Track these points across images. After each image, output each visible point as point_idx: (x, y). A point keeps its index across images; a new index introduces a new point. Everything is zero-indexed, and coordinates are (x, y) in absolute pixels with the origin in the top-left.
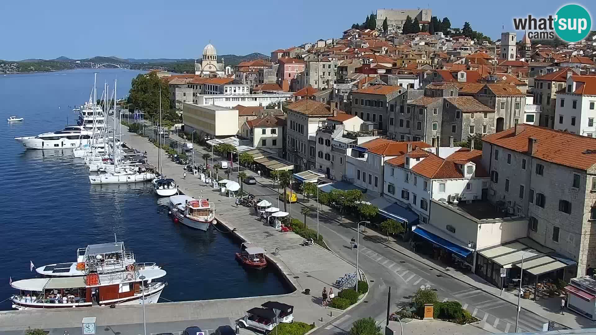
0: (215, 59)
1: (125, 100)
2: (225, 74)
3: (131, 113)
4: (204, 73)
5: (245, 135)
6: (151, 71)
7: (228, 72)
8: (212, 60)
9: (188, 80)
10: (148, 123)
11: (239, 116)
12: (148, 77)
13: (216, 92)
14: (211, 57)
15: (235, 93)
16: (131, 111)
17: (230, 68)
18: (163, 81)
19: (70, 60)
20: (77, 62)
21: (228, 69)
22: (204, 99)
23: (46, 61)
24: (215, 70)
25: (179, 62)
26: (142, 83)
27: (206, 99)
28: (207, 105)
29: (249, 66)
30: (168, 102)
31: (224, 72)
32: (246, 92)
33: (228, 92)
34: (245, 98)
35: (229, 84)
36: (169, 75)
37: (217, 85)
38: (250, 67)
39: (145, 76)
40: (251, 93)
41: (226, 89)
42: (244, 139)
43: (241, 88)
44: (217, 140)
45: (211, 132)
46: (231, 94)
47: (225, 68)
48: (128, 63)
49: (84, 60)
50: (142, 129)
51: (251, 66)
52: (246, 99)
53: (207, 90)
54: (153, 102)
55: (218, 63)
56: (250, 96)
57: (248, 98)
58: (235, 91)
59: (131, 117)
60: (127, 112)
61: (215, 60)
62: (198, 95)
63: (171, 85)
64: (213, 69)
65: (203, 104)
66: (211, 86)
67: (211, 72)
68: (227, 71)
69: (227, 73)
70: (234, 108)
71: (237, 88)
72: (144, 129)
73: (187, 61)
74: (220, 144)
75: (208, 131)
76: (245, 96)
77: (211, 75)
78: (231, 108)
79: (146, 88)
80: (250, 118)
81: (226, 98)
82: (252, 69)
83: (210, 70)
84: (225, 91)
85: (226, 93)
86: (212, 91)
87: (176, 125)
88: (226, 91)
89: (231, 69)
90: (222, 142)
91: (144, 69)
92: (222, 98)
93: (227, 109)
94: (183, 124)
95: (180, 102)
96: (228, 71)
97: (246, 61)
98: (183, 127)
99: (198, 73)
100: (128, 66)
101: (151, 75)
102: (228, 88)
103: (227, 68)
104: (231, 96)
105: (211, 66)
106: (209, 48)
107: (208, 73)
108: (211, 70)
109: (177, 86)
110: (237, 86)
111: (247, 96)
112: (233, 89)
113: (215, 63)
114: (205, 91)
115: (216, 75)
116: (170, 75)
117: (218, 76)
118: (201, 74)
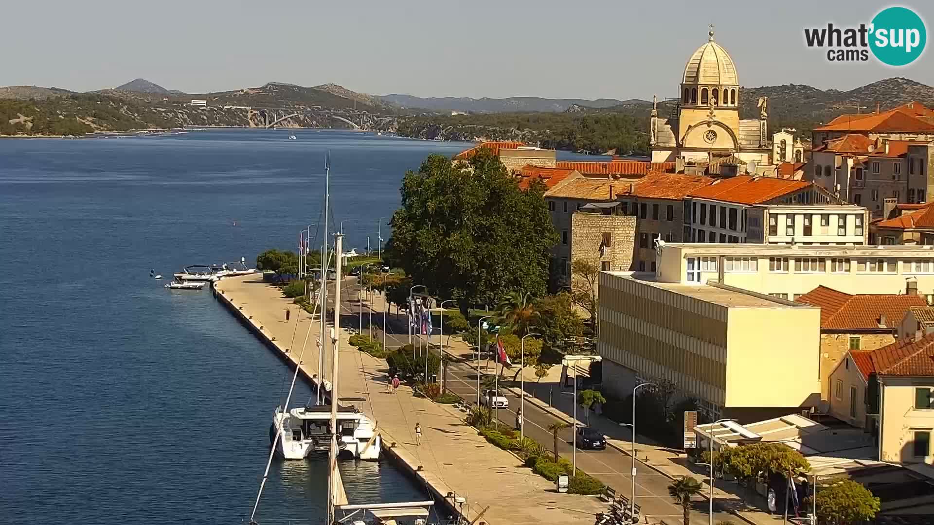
0: (733, 103)
1: (375, 254)
2: (771, 163)
3: (394, 309)
4: (688, 156)
5: (842, 411)
6: (477, 146)
7: (783, 156)
8: (721, 104)
9: (621, 186)
10: (457, 346)
11: (823, 331)
12: (465, 166)
13: (733, 234)
14: (715, 93)
15: (807, 239)
16: (397, 295)
17: (789, 139)
18: (523, 186)
19: (165, 93)
20: (194, 102)
21: (784, 142)
22: (684, 263)
23: (75, 97)
24: (728, 144)
25: (589, 109)
26: (441, 188)
27: (691, 261)
28: (695, 284)
29: (866, 133)
30: (544, 267)
31: (765, 156)
32: (852, 235)
33: (782, 235)
34: (848, 260)
35: (786, 200)
36: (547, 160)
37: (735, 205)
38: (873, 137)
39: (455, 163)
40: (872, 241)
41: (773, 223)
42: (841, 424)
43: (833, 220)
44: (731, 424)
45: (710, 394)
46: (793, 243)
47: (770, 138)
48: (389, 112)
49: (224, 97)
50: (436, 371)
51: (877, 131)
52: (854, 263)
53: (697, 226)
54: (482, 265)
55: (741, 118)
56: (868, 254)
57: (862, 260)
58: (808, 231)
59: (397, 326)
60: (378, 303)
61: (730, 105)
62: (662, 243)
63: (553, 202)
64: (724, 142)
65: (678, 280)
66: (713, 208)
67: (716, 154)
68: (777, 150)
69: (776, 157)
70: (803, 300)
71: (816, 219)
72: (445, 371)
73: (618, 107)
74: (740, 443)
75: (695, 387)
76: (850, 254)
77: (716, 164)
78: (791, 298)
79: (457, 210)
80: (867, 343)
81: (772, 259)
82: (879, 145)
83: (710, 146)
84: (766, 230)
85: (772, 239)
86: (718, 231)
87: (570, 360)
88: (774, 230)
89: (795, 140)
90: (751, 435)
91: (452, 137)
92: (755, 258)
93: (779, 300)
94: (598, 358)
95: (585, 269)
96: (783, 149)
97: (855, 112)
98: (594, 366)
99: (660, 157)
100: (390, 124)
101: (476, 160)
102: (782, 220)
103: (778, 138)
104: (795, 251)
105: (714, 127)
106: (709, 57)
107: (702, 157)
108: (715, 146)
109: (578, 204)
110: (815, 210)
111: (858, 253)
112: (800, 221)
113: (729, 117)
114: (687, 229)
115: (736, 167)
116: (551, 164)
117: (741, 171)
118: (671, 159)
